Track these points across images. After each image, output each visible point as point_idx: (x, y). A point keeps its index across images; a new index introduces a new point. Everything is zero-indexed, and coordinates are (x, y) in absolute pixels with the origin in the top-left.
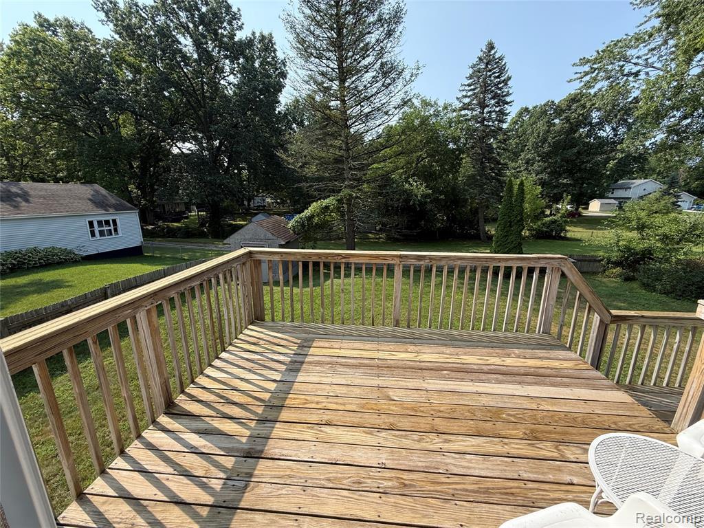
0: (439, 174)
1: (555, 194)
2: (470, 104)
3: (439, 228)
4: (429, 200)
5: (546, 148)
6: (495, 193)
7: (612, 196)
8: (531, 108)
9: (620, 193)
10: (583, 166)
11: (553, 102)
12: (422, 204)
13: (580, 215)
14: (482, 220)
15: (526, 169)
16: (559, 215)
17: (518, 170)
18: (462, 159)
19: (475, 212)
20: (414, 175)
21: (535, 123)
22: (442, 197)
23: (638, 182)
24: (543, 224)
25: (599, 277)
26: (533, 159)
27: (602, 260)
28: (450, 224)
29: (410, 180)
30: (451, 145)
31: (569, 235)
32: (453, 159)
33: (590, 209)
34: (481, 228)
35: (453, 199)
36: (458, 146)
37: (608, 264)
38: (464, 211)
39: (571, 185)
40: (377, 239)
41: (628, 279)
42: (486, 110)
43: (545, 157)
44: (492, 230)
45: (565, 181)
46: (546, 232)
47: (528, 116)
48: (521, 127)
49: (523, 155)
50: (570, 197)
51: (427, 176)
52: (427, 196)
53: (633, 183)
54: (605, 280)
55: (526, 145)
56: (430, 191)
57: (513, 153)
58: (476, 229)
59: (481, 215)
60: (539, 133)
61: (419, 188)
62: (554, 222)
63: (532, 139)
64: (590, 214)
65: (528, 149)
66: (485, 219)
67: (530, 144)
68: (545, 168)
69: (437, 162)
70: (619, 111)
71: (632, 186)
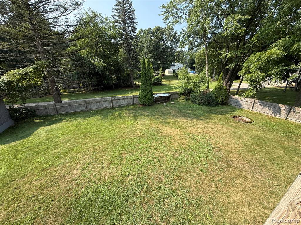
0: (109, 56)
1: (156, 67)
2: (118, 20)
3: (114, 83)
4: (106, 69)
5: (151, 48)
6: (136, 66)
7: (171, 68)
8: (143, 30)
9: (173, 67)
10: (163, 57)
11: (151, 29)
12: (103, 72)
13: (164, 75)
14: (132, 79)
15: (145, 57)
16: (159, 75)
17: (142, 57)
18: (119, 49)
19: (129, 75)
20: (95, 55)
21: (146, 37)
22: (113, 68)
23: (177, 63)
24: (155, 79)
25: (178, 100)
26: (147, 52)
27: (178, 93)
28: (119, 81)
29: (93, 58)
30: (112, 41)
31: (163, 83)
32: (114, 48)
33: (166, 73)
34: (132, 82)
35: (118, 69)
36: (116, 42)
37: (180, 94)
38: (124, 75)
39: (160, 64)
40: (81, 91)
41: (187, 100)
42: (126, 25)
43: (151, 52)
44: (137, 83)
45: (158, 62)
46: (156, 82)
47: (143, 34)
48: (141, 38)
49: (143, 50)
50: (162, 68)
51: (103, 56)
52: (105, 67)
53: (176, 64)
54: (180, 101)
55: (144, 46)
56: (106, 65)
57: (139, 49)
58: (130, 83)
59: (131, 76)
60: (148, 41)
61: (99, 63)
62: (158, 78)
63: (146, 44)
64: (166, 75)
65: (145, 48)
66: (133, 78)
67: (145, 45)
68: (152, 57)
69: (107, 49)
70: (171, 37)
71: (176, 65)
